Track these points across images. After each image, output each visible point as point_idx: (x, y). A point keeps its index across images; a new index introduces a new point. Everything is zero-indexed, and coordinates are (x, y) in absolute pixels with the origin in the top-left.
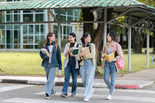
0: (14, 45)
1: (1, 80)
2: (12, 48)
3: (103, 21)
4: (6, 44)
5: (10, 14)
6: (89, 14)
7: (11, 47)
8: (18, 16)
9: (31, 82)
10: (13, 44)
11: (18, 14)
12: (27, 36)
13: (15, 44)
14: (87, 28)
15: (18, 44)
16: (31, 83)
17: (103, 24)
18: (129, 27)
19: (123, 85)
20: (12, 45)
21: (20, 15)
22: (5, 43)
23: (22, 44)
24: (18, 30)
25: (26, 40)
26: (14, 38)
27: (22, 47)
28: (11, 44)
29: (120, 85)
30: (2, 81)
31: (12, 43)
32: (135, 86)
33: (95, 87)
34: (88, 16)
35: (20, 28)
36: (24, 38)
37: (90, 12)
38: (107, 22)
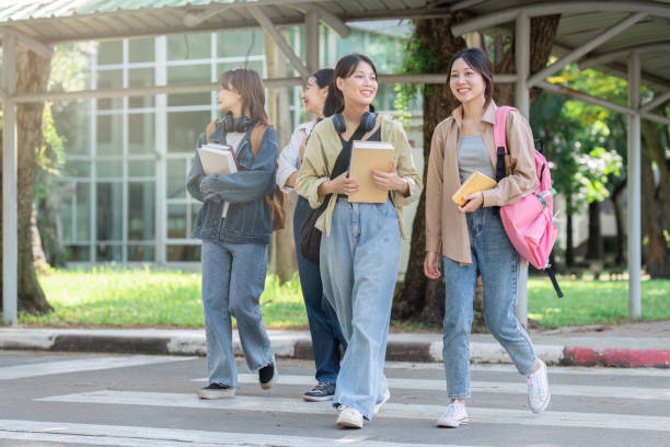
0: (129, 247)
1: (50, 338)
2: (121, 260)
3: (514, 72)
4: (93, 242)
5: (113, 112)
6: (449, 45)
7: (117, 256)
8: (147, 122)
9: (183, 344)
10: (125, 242)
11: (147, 110)
12: (185, 206)
13: (134, 243)
14: (439, 109)
15: (147, 243)
16: (184, 349)
17: (513, 85)
18: (632, 117)
19: (609, 350)
20: (120, 248)
21: (153, 115)
22: (89, 238)
23: (162, 241)
24: (146, 179)
25: (180, 224)
26: (131, 218)
27: (162, 254)
28: (114, 243)
29: (595, 349)
30: (52, 343)
31: (121, 238)
32: (664, 353)
33: (477, 361)
34: (446, 51)
35: (153, 173)
36: (172, 216)
37: (452, 36)
38: (529, 79)
